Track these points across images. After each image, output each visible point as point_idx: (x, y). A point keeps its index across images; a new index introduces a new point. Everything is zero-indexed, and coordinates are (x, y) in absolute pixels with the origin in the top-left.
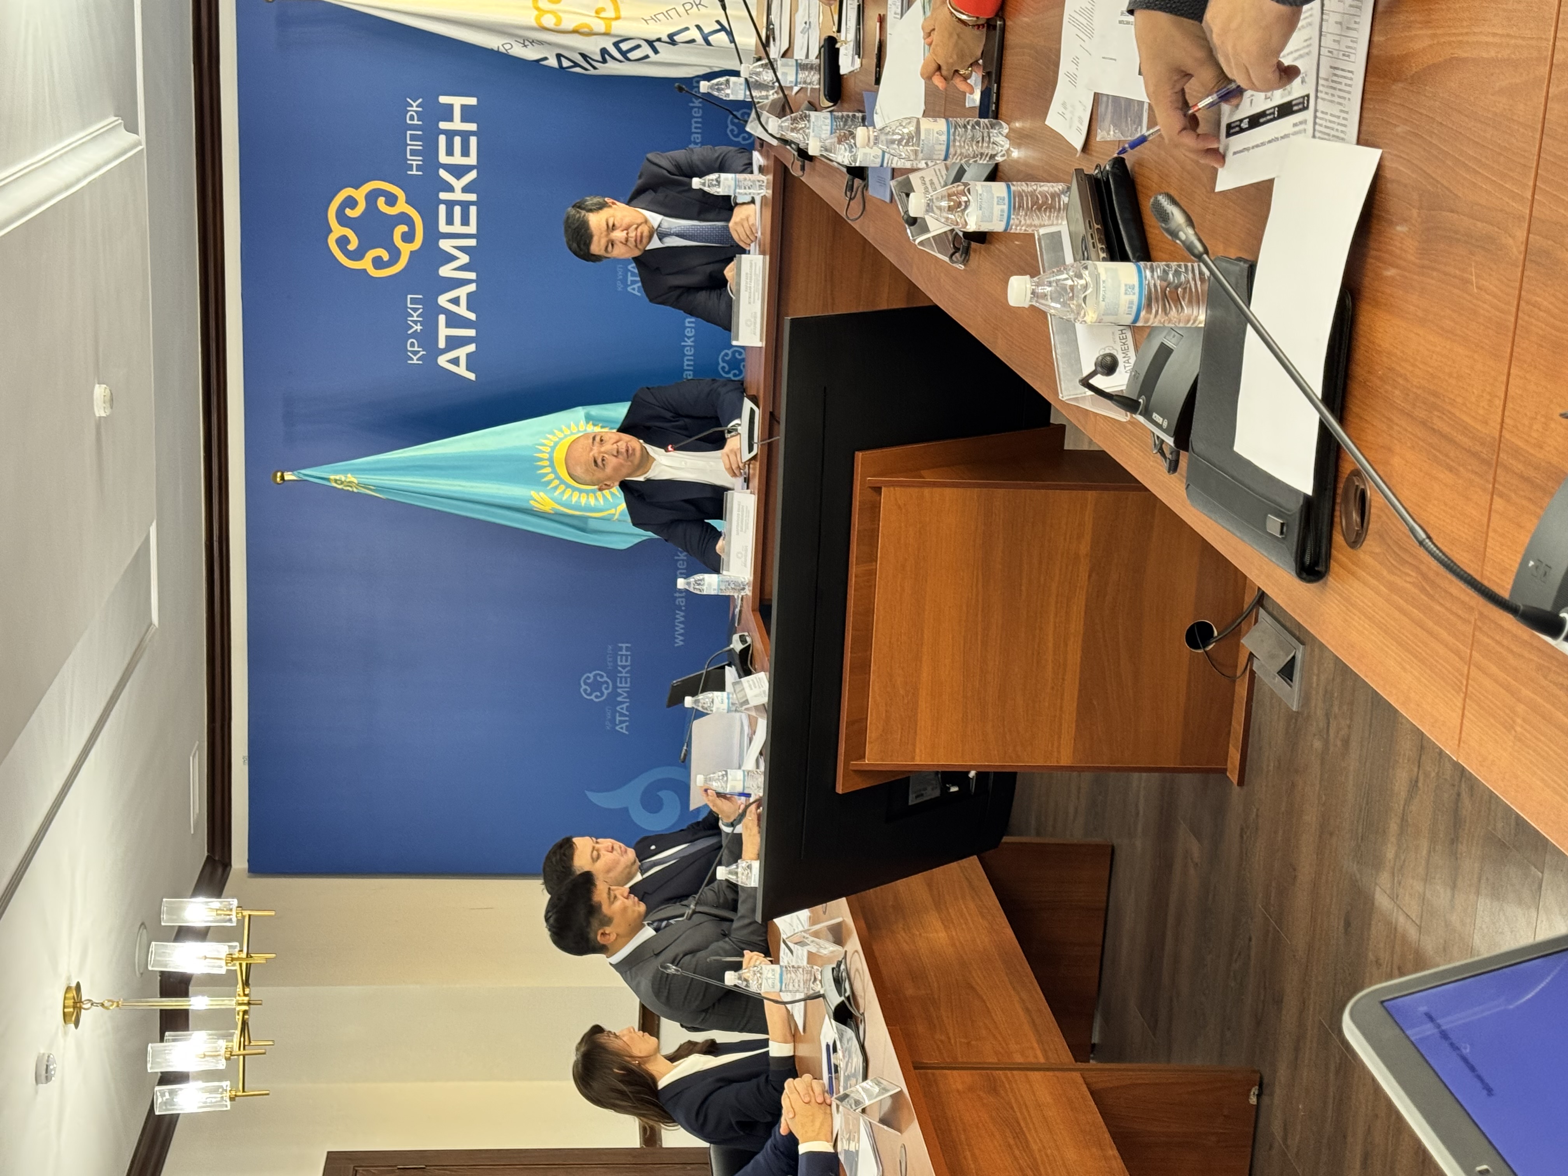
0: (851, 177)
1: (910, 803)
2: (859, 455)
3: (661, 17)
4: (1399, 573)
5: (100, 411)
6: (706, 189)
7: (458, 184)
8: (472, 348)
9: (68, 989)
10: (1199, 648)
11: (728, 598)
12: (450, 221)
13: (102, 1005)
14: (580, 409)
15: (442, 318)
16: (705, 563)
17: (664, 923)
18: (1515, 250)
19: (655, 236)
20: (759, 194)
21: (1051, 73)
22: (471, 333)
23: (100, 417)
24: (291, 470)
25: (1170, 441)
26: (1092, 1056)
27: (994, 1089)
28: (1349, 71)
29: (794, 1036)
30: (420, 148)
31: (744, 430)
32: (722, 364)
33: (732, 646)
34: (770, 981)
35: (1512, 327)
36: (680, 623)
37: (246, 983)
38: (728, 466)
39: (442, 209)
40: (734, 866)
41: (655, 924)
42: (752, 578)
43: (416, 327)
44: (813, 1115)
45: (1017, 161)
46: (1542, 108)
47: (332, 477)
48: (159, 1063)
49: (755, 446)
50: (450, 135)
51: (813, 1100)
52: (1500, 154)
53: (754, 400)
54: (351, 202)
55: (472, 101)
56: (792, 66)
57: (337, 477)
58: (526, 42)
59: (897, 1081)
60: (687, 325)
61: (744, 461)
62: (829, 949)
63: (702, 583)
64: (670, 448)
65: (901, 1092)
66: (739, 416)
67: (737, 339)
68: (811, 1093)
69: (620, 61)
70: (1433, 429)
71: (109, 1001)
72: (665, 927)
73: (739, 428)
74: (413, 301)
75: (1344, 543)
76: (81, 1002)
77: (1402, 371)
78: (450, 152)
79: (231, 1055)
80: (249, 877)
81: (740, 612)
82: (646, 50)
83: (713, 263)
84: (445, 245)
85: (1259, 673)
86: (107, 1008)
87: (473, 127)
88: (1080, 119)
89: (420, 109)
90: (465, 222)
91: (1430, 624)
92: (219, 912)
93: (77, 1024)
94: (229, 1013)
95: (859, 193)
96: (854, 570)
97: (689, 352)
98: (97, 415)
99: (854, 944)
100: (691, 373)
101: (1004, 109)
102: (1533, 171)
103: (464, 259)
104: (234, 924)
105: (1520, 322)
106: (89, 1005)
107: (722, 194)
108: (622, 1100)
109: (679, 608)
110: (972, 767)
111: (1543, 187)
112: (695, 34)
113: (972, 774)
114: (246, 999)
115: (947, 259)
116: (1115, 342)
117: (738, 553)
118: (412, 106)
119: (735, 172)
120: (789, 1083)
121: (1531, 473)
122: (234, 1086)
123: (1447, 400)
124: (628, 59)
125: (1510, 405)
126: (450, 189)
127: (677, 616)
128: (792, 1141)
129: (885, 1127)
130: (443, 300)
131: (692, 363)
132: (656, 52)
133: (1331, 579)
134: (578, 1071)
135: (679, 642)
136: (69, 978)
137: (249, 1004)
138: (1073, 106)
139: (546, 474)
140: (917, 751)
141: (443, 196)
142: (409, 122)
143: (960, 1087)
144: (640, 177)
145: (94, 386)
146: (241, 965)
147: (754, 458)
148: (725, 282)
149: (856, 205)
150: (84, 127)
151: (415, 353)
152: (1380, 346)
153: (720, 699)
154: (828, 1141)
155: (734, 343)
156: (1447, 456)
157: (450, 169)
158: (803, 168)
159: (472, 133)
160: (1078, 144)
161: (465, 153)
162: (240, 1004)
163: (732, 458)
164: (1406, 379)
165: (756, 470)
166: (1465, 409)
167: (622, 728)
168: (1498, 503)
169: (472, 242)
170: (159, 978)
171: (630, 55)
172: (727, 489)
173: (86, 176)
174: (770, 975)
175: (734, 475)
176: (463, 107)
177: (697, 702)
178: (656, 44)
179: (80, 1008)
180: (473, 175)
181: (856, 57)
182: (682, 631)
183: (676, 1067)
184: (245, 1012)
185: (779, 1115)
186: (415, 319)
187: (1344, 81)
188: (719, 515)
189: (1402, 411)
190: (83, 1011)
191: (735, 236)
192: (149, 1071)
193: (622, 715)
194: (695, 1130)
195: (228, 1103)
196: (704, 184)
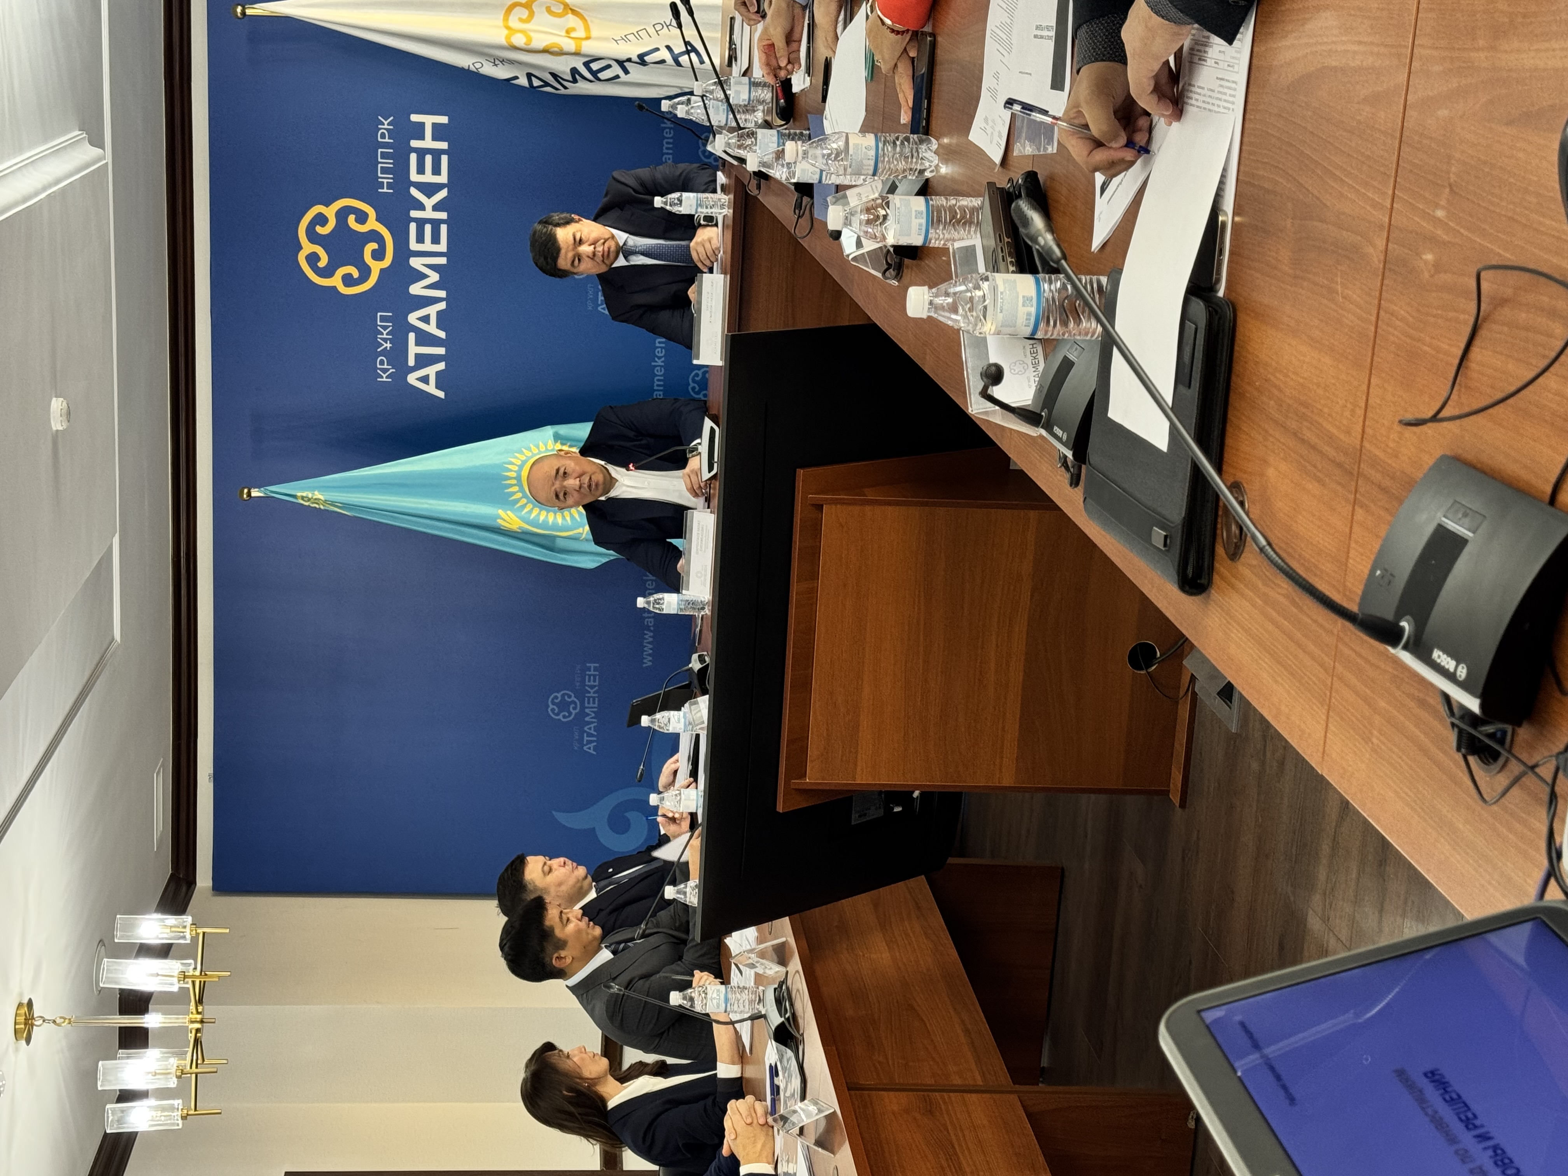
0: (800, 195)
1: (853, 823)
2: (800, 472)
3: (631, 37)
4: (1273, 585)
5: (57, 424)
6: (668, 208)
7: (428, 203)
8: (441, 366)
9: (20, 1005)
10: (1142, 669)
11: (691, 618)
12: (420, 239)
13: (54, 1022)
14: (549, 427)
15: (412, 336)
16: (667, 584)
17: (622, 946)
18: (1375, 259)
19: (621, 256)
20: (720, 213)
21: (975, 88)
22: (441, 351)
23: (57, 431)
24: (259, 487)
25: (1069, 454)
26: (1041, 1079)
27: (930, 1111)
28: (1234, 82)
29: (741, 1056)
30: (391, 166)
31: (704, 449)
32: (692, 384)
33: (690, 666)
34: (715, 1002)
35: (1372, 335)
36: (648, 643)
37: (200, 1001)
38: (689, 486)
39: (413, 226)
40: (682, 886)
41: (613, 947)
42: (711, 598)
43: (385, 345)
44: (754, 1136)
45: (944, 177)
46: (1401, 115)
47: (299, 494)
48: (110, 1081)
49: (716, 465)
50: (422, 153)
51: (755, 1122)
52: (1363, 162)
53: (715, 419)
54: (321, 220)
55: (444, 120)
56: (745, 84)
57: (304, 494)
58: (497, 61)
59: (832, 1104)
60: (657, 345)
61: (704, 479)
62: (774, 970)
63: (662, 602)
64: (631, 466)
65: (834, 1112)
66: (700, 436)
67: (698, 358)
68: (754, 1115)
69: (591, 81)
70: (1303, 439)
71: (61, 1018)
72: (623, 950)
73: (699, 447)
74: (383, 319)
75: (1225, 556)
76: (33, 1018)
77: (1277, 383)
78: (421, 170)
79: (182, 1074)
80: (214, 895)
81: (701, 631)
82: (616, 70)
83: (679, 282)
84: (416, 263)
85: (1201, 695)
86: (59, 1025)
87: (444, 145)
88: (1000, 136)
89: (391, 127)
90: (436, 240)
91: (1298, 635)
92: (173, 929)
93: (28, 1041)
94: (184, 1030)
95: (807, 212)
96: (795, 588)
97: (659, 372)
98: (54, 429)
99: (795, 964)
100: (661, 393)
101: (934, 125)
102: (1392, 179)
103: (434, 277)
104: (188, 941)
105: (1379, 330)
106: (41, 1022)
107: (683, 212)
108: (570, 1121)
109: (648, 628)
110: (917, 787)
111: (1399, 194)
112: (664, 54)
113: (916, 794)
114: (199, 1017)
115: (879, 275)
116: (1025, 356)
117: (698, 572)
118: (383, 124)
119: (697, 191)
120: (732, 1105)
121: (1387, 482)
122: (186, 1105)
123: (1315, 410)
124: (599, 80)
125: (1369, 414)
126: (421, 207)
127: (646, 637)
128: (734, 1162)
129: (820, 1149)
130: (413, 318)
131: (662, 383)
132: (626, 72)
133: (1214, 593)
134: (526, 1090)
135: (648, 662)
136: (21, 995)
137: (202, 1022)
138: (993, 121)
139: (514, 493)
140: (859, 768)
141: (414, 214)
142: (380, 140)
143: (895, 1108)
144: (606, 195)
145: (52, 399)
146: (193, 982)
147: (714, 477)
148: (689, 302)
149: (804, 222)
150: (46, 140)
151: (385, 371)
152: (1257, 357)
153: (676, 718)
154: (769, 1164)
155: (695, 362)
156: (1315, 467)
157: (420, 186)
158: (759, 187)
159: (443, 152)
160: (997, 157)
161: (436, 171)
162: (192, 1022)
163: (694, 478)
164: (1280, 390)
165: (716, 490)
166: (1330, 419)
167: (590, 749)
168: (1360, 513)
169: (443, 261)
170: (118, 996)
171: (600, 75)
172: (689, 508)
173: (44, 189)
174: (715, 995)
175: (696, 495)
176: (435, 125)
177: (653, 721)
178: (626, 64)
179: (32, 1025)
180: (443, 193)
181: (806, 75)
182: (651, 651)
183: (625, 1088)
184: (198, 1031)
185: (723, 1137)
186: (385, 336)
187: (1229, 92)
188: (680, 534)
189: (1276, 422)
190: (35, 1027)
191: (694, 255)
192: (99, 1088)
193: (589, 735)
194: (641, 1152)
195: (180, 1122)
196: (666, 203)
